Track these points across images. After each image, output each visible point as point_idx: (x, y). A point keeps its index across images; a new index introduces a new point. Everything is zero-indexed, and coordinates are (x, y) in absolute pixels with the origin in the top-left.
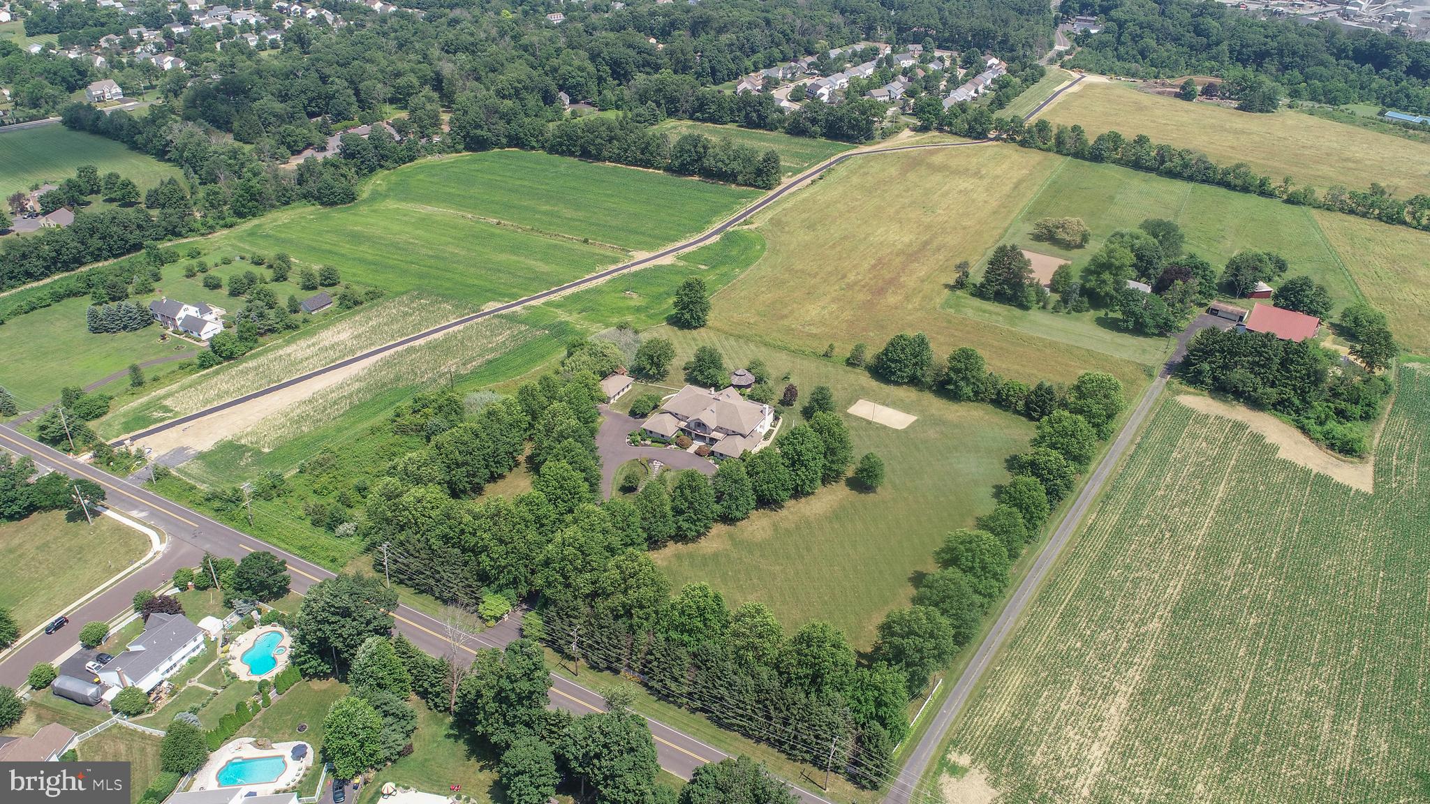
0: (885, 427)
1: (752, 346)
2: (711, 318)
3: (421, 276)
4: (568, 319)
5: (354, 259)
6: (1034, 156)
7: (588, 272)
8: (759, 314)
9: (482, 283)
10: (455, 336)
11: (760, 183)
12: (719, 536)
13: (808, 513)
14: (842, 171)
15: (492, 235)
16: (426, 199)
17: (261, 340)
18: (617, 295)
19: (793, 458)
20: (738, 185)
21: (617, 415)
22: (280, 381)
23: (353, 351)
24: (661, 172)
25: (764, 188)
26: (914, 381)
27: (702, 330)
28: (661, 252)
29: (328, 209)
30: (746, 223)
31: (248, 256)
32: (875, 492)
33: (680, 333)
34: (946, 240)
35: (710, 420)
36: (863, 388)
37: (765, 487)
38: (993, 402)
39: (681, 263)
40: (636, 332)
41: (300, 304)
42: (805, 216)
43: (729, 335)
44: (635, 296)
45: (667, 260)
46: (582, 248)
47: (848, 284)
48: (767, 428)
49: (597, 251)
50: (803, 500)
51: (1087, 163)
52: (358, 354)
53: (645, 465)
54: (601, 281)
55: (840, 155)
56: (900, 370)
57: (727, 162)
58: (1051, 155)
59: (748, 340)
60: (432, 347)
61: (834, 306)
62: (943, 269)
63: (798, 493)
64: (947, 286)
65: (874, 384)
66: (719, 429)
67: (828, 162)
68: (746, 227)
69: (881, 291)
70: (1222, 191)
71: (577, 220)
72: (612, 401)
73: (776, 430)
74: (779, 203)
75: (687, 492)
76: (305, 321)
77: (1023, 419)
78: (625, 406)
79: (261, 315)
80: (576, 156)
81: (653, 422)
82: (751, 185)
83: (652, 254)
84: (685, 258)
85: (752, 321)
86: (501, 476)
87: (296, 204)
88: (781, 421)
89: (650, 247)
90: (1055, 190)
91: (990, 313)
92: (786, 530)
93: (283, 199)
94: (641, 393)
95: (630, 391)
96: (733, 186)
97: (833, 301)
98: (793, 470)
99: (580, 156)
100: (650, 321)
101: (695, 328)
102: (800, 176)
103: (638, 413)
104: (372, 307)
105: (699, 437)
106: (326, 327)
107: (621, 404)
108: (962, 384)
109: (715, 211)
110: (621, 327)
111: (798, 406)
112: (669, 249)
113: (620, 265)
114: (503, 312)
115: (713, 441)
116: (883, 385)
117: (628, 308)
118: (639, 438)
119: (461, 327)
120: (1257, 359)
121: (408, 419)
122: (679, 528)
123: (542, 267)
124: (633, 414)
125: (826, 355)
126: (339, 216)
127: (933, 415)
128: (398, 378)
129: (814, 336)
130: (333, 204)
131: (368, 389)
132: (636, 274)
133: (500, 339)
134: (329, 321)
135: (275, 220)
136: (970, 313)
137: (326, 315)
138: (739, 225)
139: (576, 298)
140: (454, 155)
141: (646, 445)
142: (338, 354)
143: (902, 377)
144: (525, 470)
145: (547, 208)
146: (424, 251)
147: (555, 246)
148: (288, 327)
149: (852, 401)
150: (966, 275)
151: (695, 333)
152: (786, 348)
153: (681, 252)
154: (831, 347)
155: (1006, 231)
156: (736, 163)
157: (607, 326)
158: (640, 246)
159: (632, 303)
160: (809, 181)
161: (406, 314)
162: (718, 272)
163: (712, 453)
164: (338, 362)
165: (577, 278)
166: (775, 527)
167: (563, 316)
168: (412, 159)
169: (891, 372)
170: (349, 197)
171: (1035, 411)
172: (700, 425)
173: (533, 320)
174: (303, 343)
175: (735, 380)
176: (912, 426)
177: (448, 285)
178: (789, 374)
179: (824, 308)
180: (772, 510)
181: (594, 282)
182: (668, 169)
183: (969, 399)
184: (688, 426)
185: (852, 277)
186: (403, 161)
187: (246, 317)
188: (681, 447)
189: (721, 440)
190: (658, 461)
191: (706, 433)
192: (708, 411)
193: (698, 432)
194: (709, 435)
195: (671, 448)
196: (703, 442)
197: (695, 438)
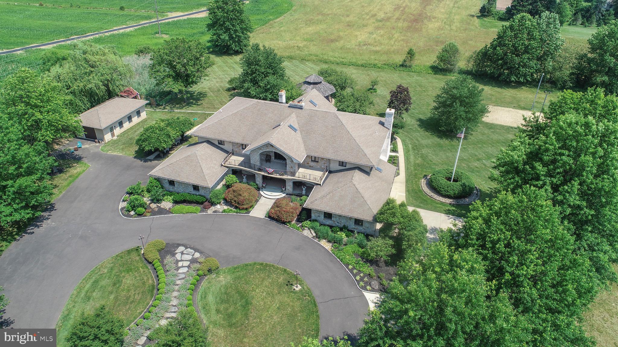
7: (118, 25)
8: (306, 40)
21: (113, 159)
35: (292, 144)
44: (165, 36)
47: (382, 19)
48: (388, 153)
49: (132, 14)
54: (129, 29)
59: (303, 60)
61: (382, 32)
64: (473, 16)
66: (312, 162)
69: (417, 21)
72: (106, 137)
73: (401, 154)
81: (175, 162)
83: (186, 13)
88: (400, 141)
101: (237, 53)
105: (270, 182)
107: (124, 141)
110: (141, 53)
113: (153, 20)
115: (302, 187)
116: (499, 90)
118: (147, 198)
124: (142, 154)
125: (404, 65)
141: (161, 211)
143: (525, 76)
154: (411, 54)
163: (307, 215)
172: (270, 157)
178: (373, 86)
179: (371, 33)
181: (121, 31)
184: (247, 162)
185: (382, 15)
188: (236, 207)
189: (320, 185)
190: (186, 248)
191: (285, 173)
192: (284, 128)
193: (269, 173)
194: (292, 176)
195: (215, 212)
196: (282, 192)
197: (264, 185)
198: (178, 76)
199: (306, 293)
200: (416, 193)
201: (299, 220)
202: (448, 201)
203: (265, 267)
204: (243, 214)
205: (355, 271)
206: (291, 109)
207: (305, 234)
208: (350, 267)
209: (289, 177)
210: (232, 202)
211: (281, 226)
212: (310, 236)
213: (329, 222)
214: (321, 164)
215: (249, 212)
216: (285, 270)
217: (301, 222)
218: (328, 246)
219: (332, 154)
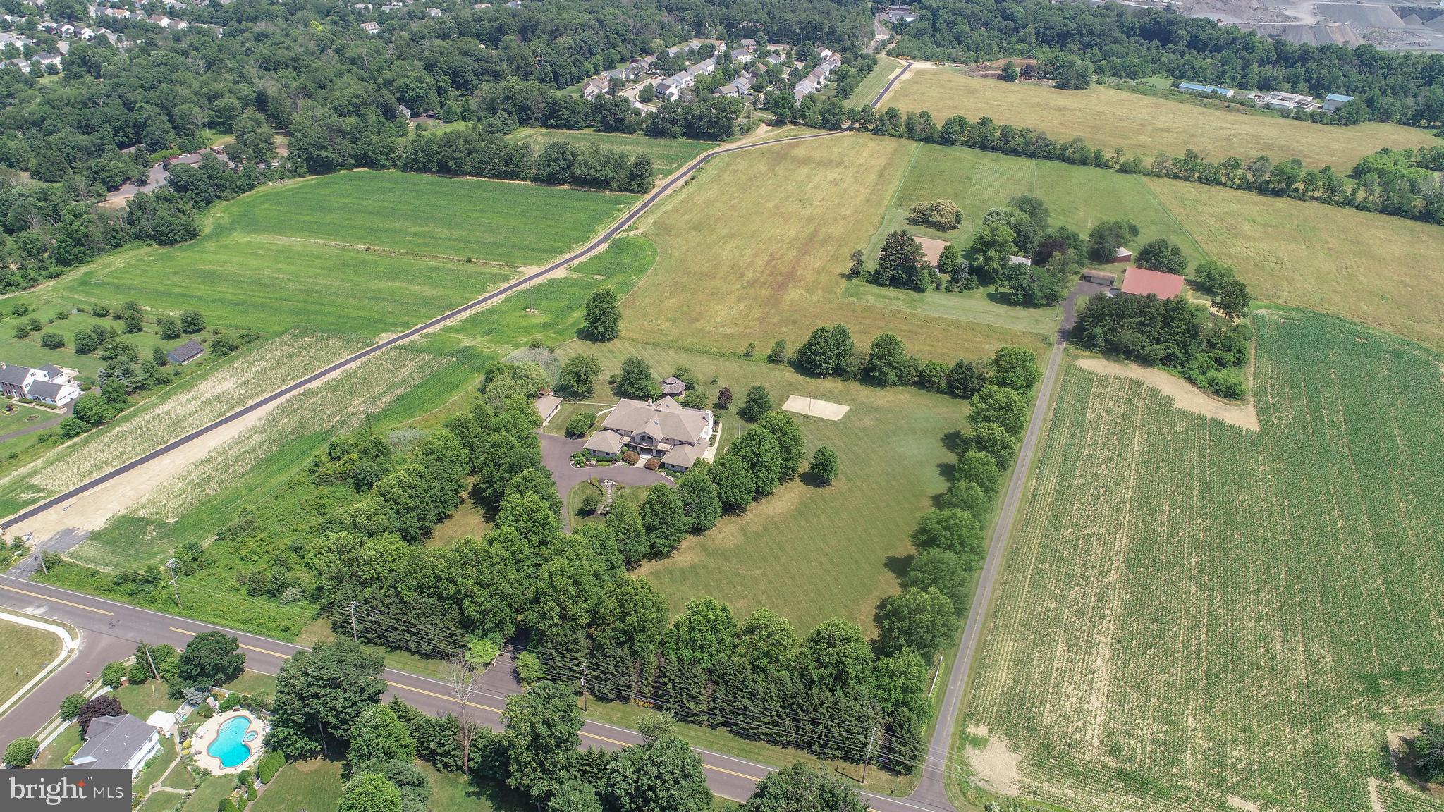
0: (823, 420)
1: (671, 353)
2: (623, 327)
3: (297, 313)
4: (472, 343)
5: (214, 301)
6: (889, 144)
7: (481, 293)
8: (669, 319)
9: (367, 314)
10: (354, 372)
11: (635, 187)
12: (691, 548)
13: (772, 514)
14: (711, 169)
15: (364, 263)
16: (281, 229)
17: (130, 399)
18: (517, 314)
19: (752, 460)
20: (612, 190)
21: (554, 438)
22: (165, 442)
23: (242, 401)
24: (529, 183)
25: (639, 192)
26: (839, 372)
27: (616, 341)
28: (551, 265)
29: (167, 249)
30: (630, 229)
31: (86, 307)
32: (830, 485)
33: (594, 346)
34: (830, 231)
35: (655, 432)
36: (791, 384)
37: (729, 493)
38: (916, 384)
39: (576, 275)
40: (551, 350)
41: (167, 355)
42: (687, 217)
43: (645, 344)
44: (536, 313)
45: (560, 273)
46: (466, 268)
47: (748, 282)
48: (711, 433)
49: (483, 270)
50: (763, 501)
51: (938, 147)
52: (250, 404)
53: (597, 485)
54: (496, 301)
55: (705, 154)
56: (825, 363)
57: (599, 168)
58: (904, 141)
59: (666, 347)
60: (332, 388)
61: (742, 306)
62: (836, 259)
63: (759, 494)
64: (843, 276)
65: (800, 378)
66: (666, 440)
67: (697, 160)
68: (631, 233)
69: (782, 287)
70: (1063, 165)
71: (453, 240)
72: (544, 424)
73: (719, 435)
74: (657, 206)
75: (658, 507)
76: (177, 373)
77: (947, 397)
78: (559, 427)
79: (127, 372)
80: (433, 173)
81: (593, 441)
82: (625, 190)
83: (543, 269)
84: (577, 269)
85: (664, 328)
86: (448, 517)
87: (128, 246)
88: (721, 425)
89: (539, 262)
90: (917, 175)
91: (890, 298)
92: (756, 533)
93: (114, 242)
94: (572, 413)
95: (560, 411)
96: (607, 192)
97: (740, 299)
98: (753, 473)
99: (438, 172)
100: (560, 337)
101: (609, 340)
102: (671, 178)
103: (574, 433)
104: (251, 350)
105: (644, 450)
106: (204, 377)
107: (555, 426)
108: (886, 369)
109: (597, 219)
110: (534, 346)
111: (733, 408)
112: (558, 261)
113: (512, 283)
114: (401, 342)
115: (661, 453)
116: (809, 379)
117: (534, 326)
118: (583, 458)
119: (358, 363)
120: (1142, 319)
121: (329, 468)
122: (653, 546)
123: (429, 292)
124: (570, 434)
125: (747, 355)
126: (182, 255)
127: (863, 403)
128: (303, 425)
129: (730, 337)
130: (172, 242)
131: (271, 440)
132: (531, 291)
133: (406, 371)
134: (203, 372)
135: (108, 266)
136: (871, 300)
137: (199, 364)
138: (624, 231)
139: (475, 321)
140: (297, 180)
141: (592, 465)
142: (225, 406)
143: (827, 369)
144: (472, 506)
145: (417, 229)
146: (291, 285)
147: (438, 268)
148: (160, 382)
149: (784, 398)
150: (860, 263)
151: (609, 344)
152: (705, 352)
153: (572, 263)
154: (751, 346)
155: (883, 218)
156: (607, 168)
157: (516, 346)
158: (528, 261)
159: (536, 321)
160: (682, 181)
161: (291, 356)
162: (615, 281)
163: (662, 465)
164: (228, 415)
165: (470, 300)
166: (744, 531)
167: (467, 341)
168: (251, 187)
169: (816, 365)
170: (191, 234)
171: (958, 388)
172: (646, 438)
173: (436, 347)
174: (181, 398)
175: (666, 389)
176: (847, 416)
177: (330, 319)
178: (717, 377)
179: (731, 308)
180: (736, 515)
181: (489, 302)
182: (536, 179)
183: (894, 384)
184: (633, 440)
185: (750, 275)
186: (241, 190)
187: (110, 376)
188: (628, 463)
189: (669, 451)
190: (609, 480)
191: (652, 446)
192: (651, 423)
193: (644, 446)
194: (655, 447)
195: (618, 465)
196: (650, 455)
197: (642, 452)
198: (579, 380)
201: (659, 468)
203: (644, 487)
204: (632, 465)
206: (655, 412)
207: (662, 474)
210: (626, 460)
211: (651, 470)
213: (672, 468)
214: (670, 441)
215: (635, 465)
218: (671, 477)
219: (677, 437)
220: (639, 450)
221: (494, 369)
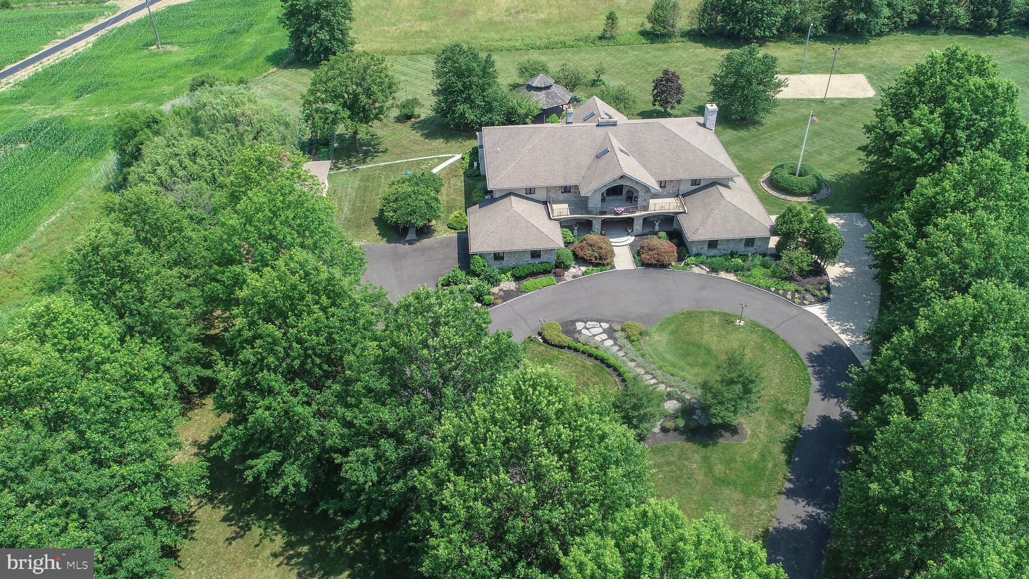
18: (134, 56)
35: (638, 170)
44: (173, 48)
53: (569, 343)
54: (79, 46)
66: (667, 189)
78: (364, 223)
81: (498, 228)
105: (612, 226)
115: (655, 223)
118: (480, 284)
124: (394, 234)
163: (687, 250)
167: (42, 112)
181: (68, 49)
184: (584, 208)
188: (596, 265)
189: (684, 212)
190: (585, 322)
191: (636, 209)
193: (617, 214)
194: (645, 211)
195: (574, 277)
196: (628, 234)
197: (603, 232)
199: (754, 326)
200: (766, 199)
201: (680, 259)
202: (805, 199)
203: (689, 315)
204: (608, 269)
205: (781, 292)
206: (602, 128)
207: (697, 272)
208: (773, 289)
209: (643, 213)
210: (591, 260)
211: (663, 271)
212: (704, 272)
213: (714, 252)
214: (669, 189)
215: (613, 267)
216: (712, 312)
217: (683, 260)
218: (731, 277)
219: (685, 173)
220: (597, 226)
221: (136, 124)
